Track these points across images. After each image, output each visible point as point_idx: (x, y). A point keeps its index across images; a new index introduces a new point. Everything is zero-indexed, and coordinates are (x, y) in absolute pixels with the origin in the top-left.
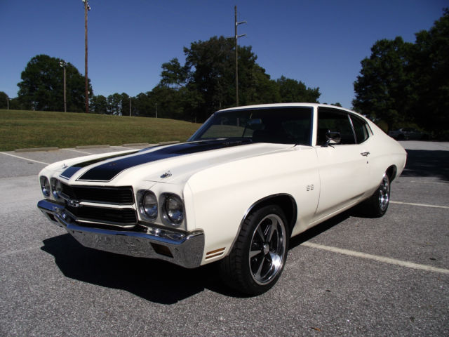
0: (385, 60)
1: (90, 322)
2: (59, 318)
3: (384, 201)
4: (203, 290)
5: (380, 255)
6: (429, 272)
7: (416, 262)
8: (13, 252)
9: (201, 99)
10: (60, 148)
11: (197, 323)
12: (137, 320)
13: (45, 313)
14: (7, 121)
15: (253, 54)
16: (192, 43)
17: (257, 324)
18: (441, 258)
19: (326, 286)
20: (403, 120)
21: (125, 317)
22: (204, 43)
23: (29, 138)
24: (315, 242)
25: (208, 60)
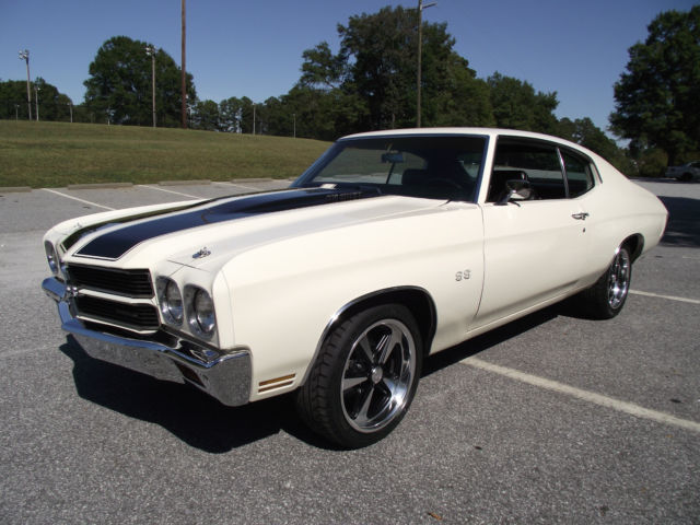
0: (671, 47)
1: (88, 476)
2: (44, 466)
3: (620, 293)
4: (277, 432)
5: (587, 387)
6: (661, 425)
7: (645, 404)
8: (17, 352)
9: (362, 107)
10: (135, 183)
11: (248, 490)
12: (158, 478)
13: (28, 456)
14: (61, 140)
15: (448, 36)
16: (351, 18)
17: (341, 500)
18: (690, 400)
19: (477, 440)
20: (694, 148)
21: (142, 472)
22: (370, 17)
23: (90, 168)
24: (486, 359)
25: (376, 46)
